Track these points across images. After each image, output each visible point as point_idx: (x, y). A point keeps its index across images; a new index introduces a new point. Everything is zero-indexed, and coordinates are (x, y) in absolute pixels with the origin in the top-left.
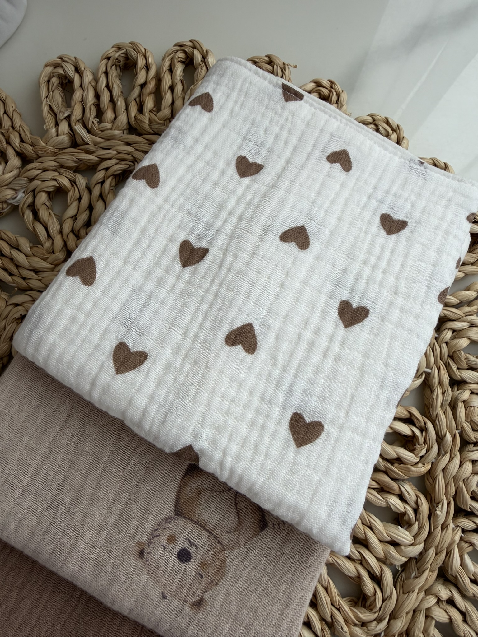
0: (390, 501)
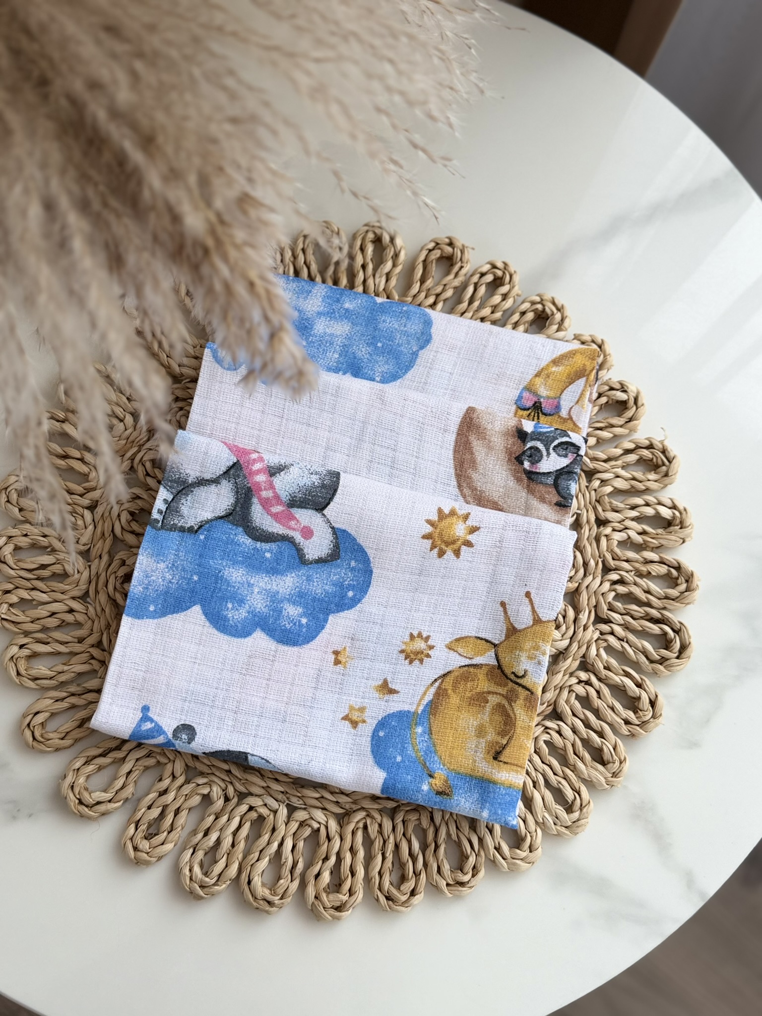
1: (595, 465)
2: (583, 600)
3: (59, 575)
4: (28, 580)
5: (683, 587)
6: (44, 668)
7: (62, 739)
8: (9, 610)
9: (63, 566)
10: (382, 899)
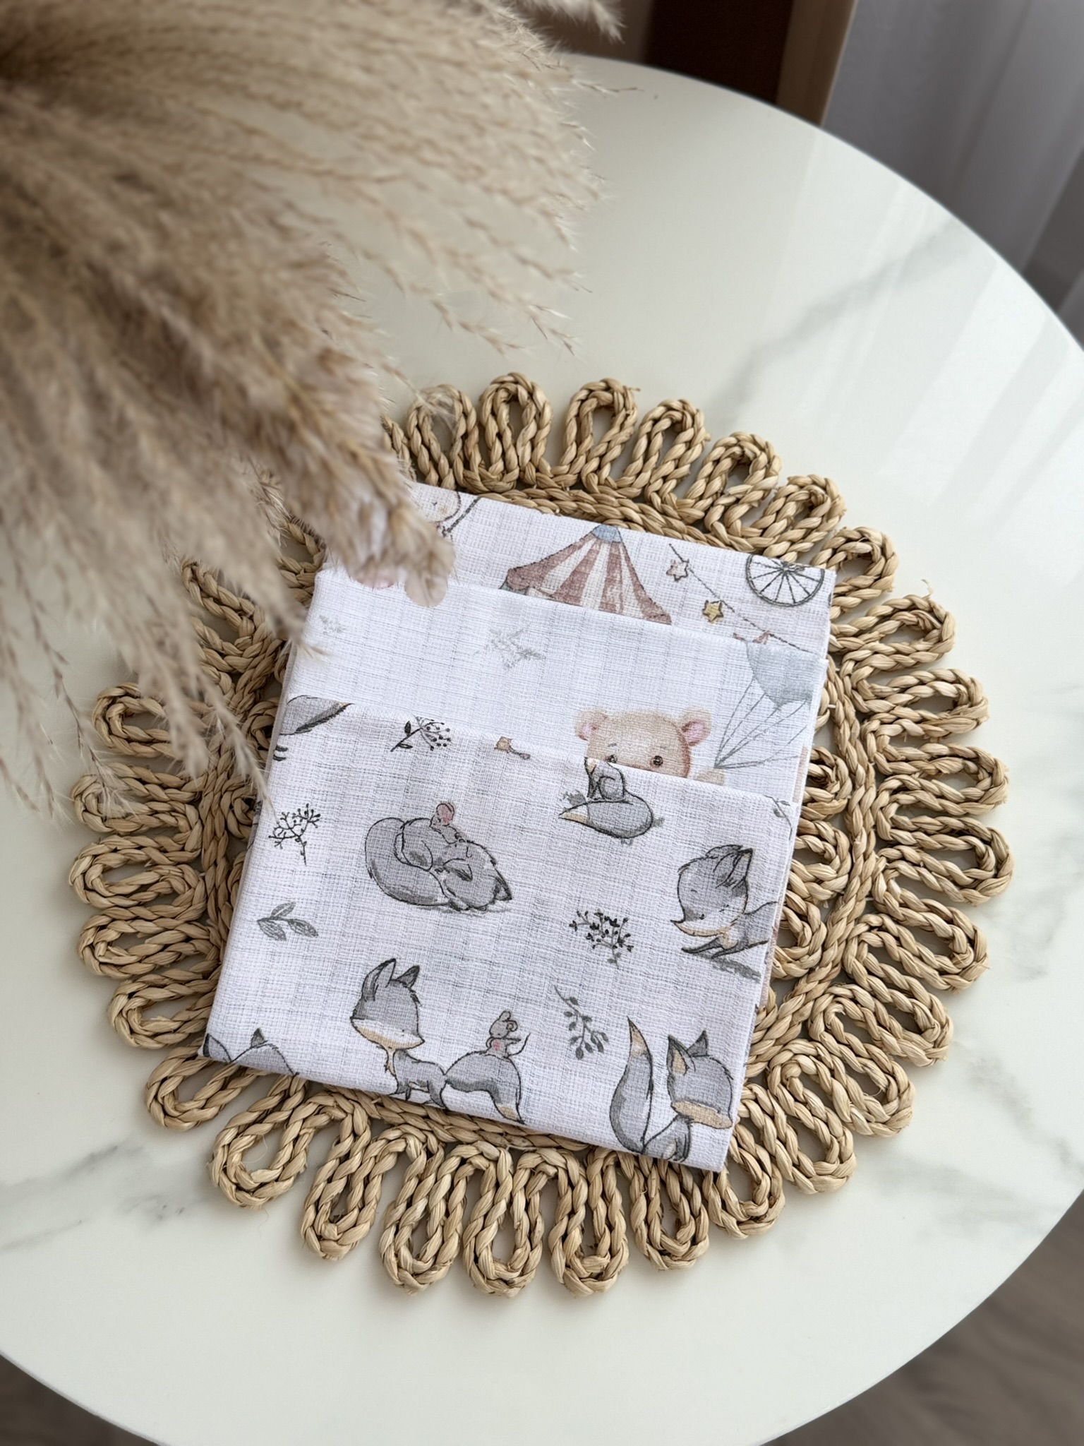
1: (843, 642)
2: (856, 821)
3: (165, 895)
4: (126, 908)
5: (986, 782)
6: (164, 1019)
7: (203, 1108)
8: (108, 950)
9: (169, 882)
10: (655, 1255)
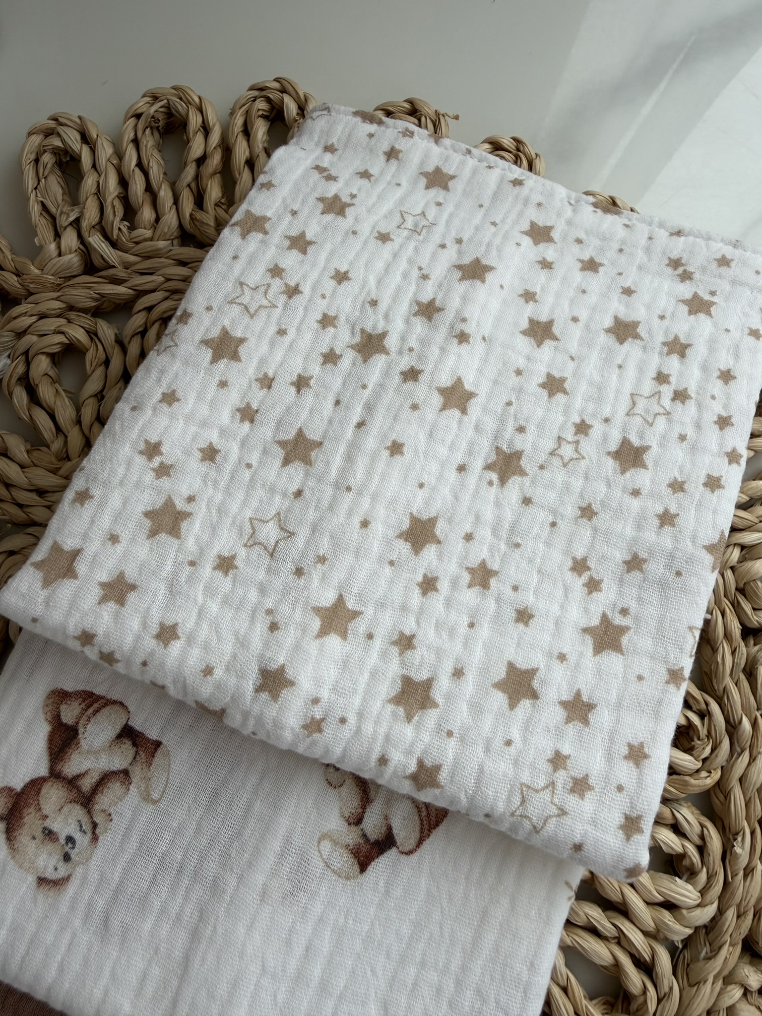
0: (659, 837)
